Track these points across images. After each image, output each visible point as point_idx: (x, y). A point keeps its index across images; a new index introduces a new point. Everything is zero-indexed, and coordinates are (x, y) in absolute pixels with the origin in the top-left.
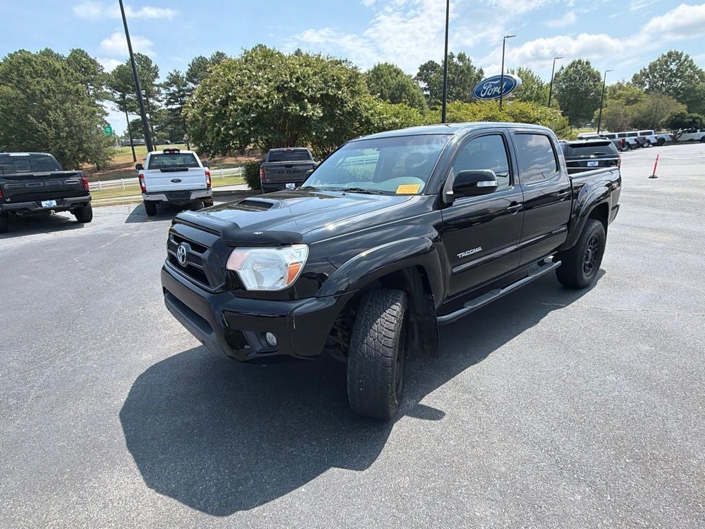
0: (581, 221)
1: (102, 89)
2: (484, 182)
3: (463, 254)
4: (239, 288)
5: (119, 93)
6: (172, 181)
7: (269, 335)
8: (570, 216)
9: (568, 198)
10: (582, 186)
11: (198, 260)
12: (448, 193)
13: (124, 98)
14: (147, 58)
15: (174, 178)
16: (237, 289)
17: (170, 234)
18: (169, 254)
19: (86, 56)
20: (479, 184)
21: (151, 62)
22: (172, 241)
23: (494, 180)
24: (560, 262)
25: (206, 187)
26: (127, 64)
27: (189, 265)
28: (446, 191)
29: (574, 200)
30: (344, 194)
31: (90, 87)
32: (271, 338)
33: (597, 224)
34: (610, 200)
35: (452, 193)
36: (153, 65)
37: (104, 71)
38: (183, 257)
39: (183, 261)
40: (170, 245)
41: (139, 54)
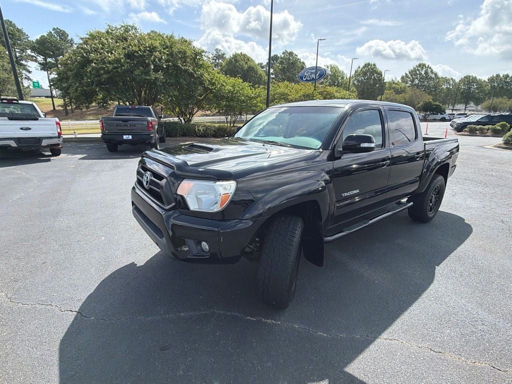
0: (430, 175)
1: (27, 52)
2: (365, 144)
3: (346, 194)
4: (185, 208)
5: (42, 57)
6: (21, 129)
7: (204, 243)
8: (423, 170)
9: (422, 158)
10: (432, 150)
11: (157, 185)
12: (339, 149)
13: (46, 61)
14: (64, 32)
15: (23, 126)
16: (183, 209)
17: (139, 165)
18: (138, 178)
19: (14, 26)
20: (363, 145)
21: (68, 36)
22: (141, 170)
23: (373, 143)
24: (412, 203)
25: (57, 135)
26: (48, 35)
27: (150, 188)
28: (338, 148)
29: (426, 161)
30: (264, 145)
31: (16, 50)
32: (205, 245)
33: (441, 178)
34: (450, 161)
35: (341, 149)
36: (69, 38)
37: (29, 39)
38: (147, 182)
39: (147, 185)
40: (139, 173)
41: (57, 28)
